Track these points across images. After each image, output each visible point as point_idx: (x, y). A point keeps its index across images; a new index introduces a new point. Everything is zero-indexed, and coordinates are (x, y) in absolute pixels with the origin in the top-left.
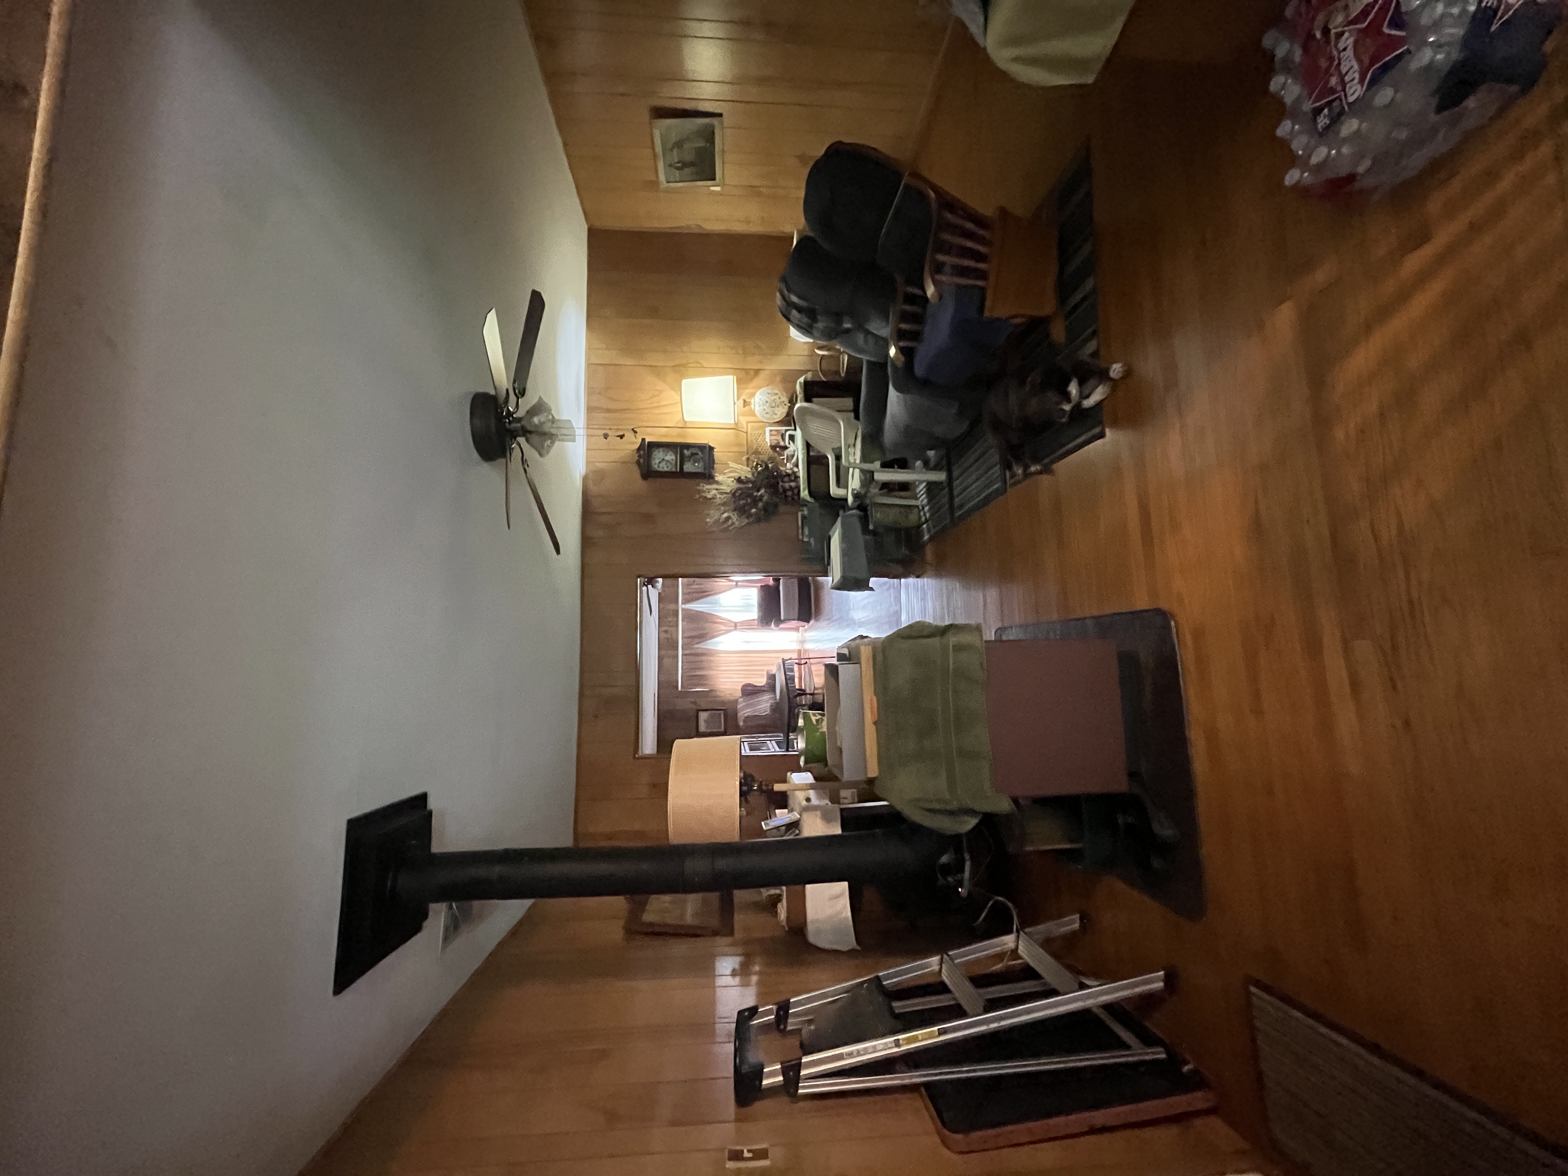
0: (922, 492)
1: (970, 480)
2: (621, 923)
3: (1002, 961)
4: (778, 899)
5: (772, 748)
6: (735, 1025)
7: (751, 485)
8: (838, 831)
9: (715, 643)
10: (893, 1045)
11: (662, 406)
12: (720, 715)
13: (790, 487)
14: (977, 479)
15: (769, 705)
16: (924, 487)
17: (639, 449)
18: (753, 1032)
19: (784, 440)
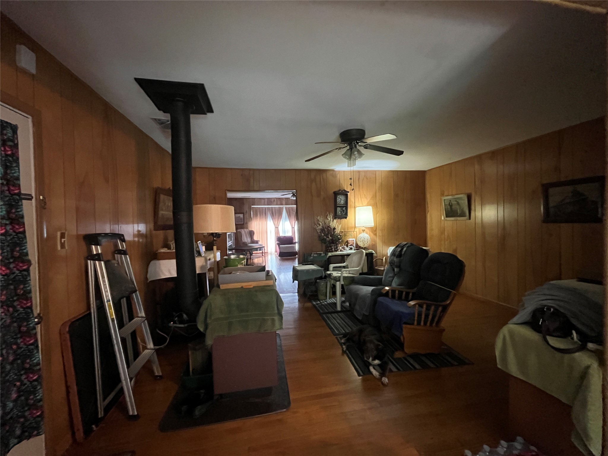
0: (332, 300)
1: (338, 321)
2: (160, 186)
3: (142, 342)
4: (169, 248)
5: (229, 243)
6: (118, 233)
7: (332, 233)
8: (197, 272)
9: (270, 220)
10: (108, 299)
11: (361, 199)
12: (242, 222)
13: (332, 249)
14: (338, 323)
15: (246, 241)
16: (334, 301)
17: (345, 190)
18: (115, 240)
19: (350, 246)
